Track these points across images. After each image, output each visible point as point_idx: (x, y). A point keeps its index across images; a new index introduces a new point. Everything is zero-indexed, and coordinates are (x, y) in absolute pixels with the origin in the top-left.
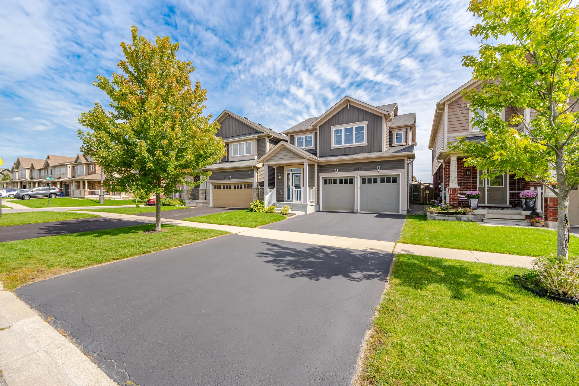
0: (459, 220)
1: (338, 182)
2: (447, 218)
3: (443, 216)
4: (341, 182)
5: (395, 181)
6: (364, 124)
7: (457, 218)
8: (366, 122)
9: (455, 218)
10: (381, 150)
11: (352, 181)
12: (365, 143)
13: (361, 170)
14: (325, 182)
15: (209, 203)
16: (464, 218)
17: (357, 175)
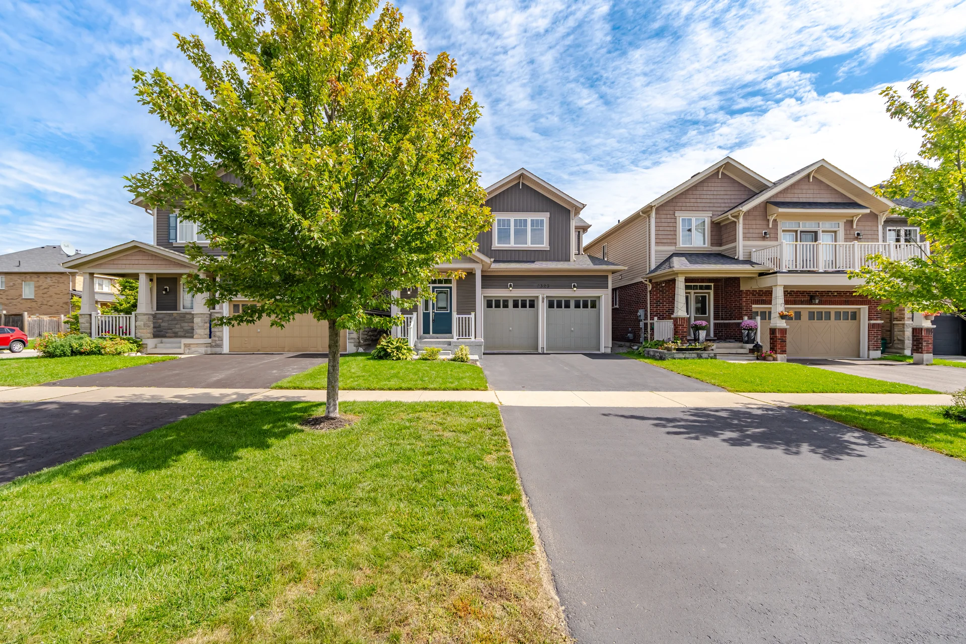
0: (700, 357)
1: (511, 304)
2: (687, 356)
3: (683, 353)
4: (516, 305)
5: (594, 305)
6: (545, 217)
7: (698, 354)
8: (548, 214)
9: (695, 355)
10: (567, 259)
11: (532, 305)
12: (545, 245)
13: (548, 287)
14: (489, 305)
15: (220, 346)
16: (705, 354)
17: (542, 294)
